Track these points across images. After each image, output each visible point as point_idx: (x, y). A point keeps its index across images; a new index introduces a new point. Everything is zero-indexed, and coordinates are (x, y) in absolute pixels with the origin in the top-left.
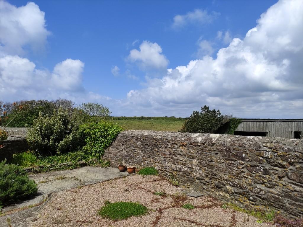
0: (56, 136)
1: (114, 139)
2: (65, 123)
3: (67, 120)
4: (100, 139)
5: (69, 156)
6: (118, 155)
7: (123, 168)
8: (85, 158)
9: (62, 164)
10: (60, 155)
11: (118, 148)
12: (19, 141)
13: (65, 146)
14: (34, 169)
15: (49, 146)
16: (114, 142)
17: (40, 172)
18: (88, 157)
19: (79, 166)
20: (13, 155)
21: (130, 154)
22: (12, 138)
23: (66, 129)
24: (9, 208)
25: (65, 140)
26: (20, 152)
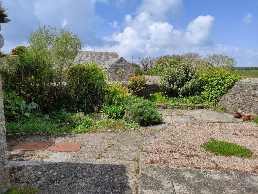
0: (179, 82)
1: (230, 87)
2: (187, 72)
3: (188, 69)
4: (216, 86)
5: (188, 99)
6: (234, 102)
7: (237, 115)
8: (202, 102)
9: (183, 105)
10: (182, 98)
11: (234, 95)
12: (154, 85)
13: (186, 90)
14: (162, 105)
15: (174, 90)
16: (230, 90)
17: (166, 108)
18: (205, 102)
19: (196, 108)
20: (150, 95)
21: (246, 102)
22: (150, 82)
23: (187, 76)
24: (144, 128)
25: (185, 86)
26: (154, 93)
